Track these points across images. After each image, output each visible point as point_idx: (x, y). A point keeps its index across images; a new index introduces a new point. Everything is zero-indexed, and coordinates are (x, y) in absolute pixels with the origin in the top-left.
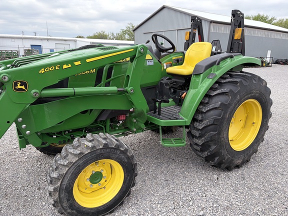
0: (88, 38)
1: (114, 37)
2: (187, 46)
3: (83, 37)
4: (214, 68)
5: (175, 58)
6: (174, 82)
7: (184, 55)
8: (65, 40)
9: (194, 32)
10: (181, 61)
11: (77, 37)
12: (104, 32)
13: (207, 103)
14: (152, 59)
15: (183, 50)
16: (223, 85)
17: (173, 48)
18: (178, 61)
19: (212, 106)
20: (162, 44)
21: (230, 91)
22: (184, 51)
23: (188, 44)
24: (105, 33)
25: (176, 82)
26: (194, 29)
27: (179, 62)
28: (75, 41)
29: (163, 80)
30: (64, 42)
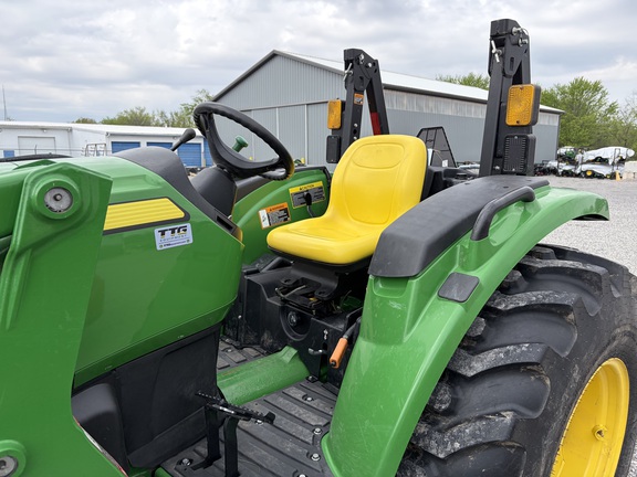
0: (106, 122)
1: (167, 122)
2: (336, 149)
3: (92, 122)
4: (465, 252)
5: (297, 190)
6: (297, 284)
7: (329, 178)
8: (43, 129)
9: (356, 100)
10: (320, 197)
11: (78, 122)
12: (142, 111)
13: (449, 412)
14: (186, 218)
15: (323, 163)
16: (506, 320)
17: (284, 160)
18: (308, 198)
19: (473, 435)
20: (241, 145)
21: (544, 357)
22: (329, 167)
23: (340, 140)
24: (145, 113)
25: (304, 281)
26: (356, 90)
27: (313, 204)
28: (70, 130)
29: (257, 272)
30: (39, 134)
